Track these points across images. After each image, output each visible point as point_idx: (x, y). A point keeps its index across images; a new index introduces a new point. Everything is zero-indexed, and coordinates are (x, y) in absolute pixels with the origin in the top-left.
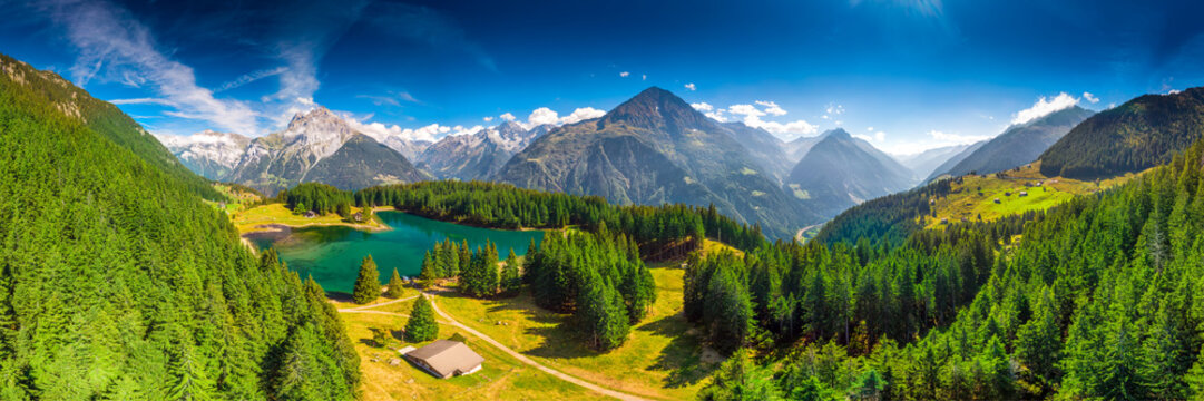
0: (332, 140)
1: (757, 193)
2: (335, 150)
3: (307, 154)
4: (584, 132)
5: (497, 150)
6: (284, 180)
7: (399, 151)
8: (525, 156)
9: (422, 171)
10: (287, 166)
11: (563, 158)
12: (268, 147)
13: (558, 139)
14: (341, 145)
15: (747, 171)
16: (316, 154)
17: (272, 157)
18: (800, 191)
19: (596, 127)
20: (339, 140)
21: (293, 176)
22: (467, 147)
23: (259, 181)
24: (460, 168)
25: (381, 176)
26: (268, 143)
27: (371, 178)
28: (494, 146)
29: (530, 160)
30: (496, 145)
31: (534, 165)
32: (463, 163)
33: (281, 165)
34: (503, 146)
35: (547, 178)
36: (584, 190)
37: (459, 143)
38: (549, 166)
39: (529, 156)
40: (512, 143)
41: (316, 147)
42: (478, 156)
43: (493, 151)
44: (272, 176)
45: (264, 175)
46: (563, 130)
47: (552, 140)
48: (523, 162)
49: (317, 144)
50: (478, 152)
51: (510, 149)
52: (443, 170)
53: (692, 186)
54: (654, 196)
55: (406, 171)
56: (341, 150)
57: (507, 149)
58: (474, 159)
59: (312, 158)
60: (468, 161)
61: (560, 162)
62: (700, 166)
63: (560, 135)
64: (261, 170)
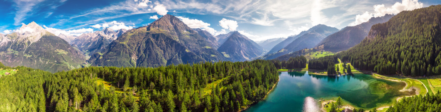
0: (37, 35)
1: (213, 56)
2: (39, 39)
3: (27, 41)
4: (142, 31)
5: (104, 39)
6: (17, 52)
7: (64, 39)
8: (118, 41)
9: (74, 47)
10: (19, 45)
11: (134, 42)
12: (11, 38)
13: (131, 34)
14: (41, 37)
15: (207, 47)
16: (31, 41)
17: (13, 42)
18: (226, 54)
19: (146, 29)
20: (40, 35)
21: (21, 50)
22: (91, 38)
23: (7, 52)
24: (89, 46)
25: (58, 50)
26: (11, 37)
27: (54, 51)
28: (102, 37)
29: (121, 43)
30: (103, 37)
31: (123, 45)
32: (90, 44)
33: (16, 45)
34: (106, 37)
35: (129, 50)
36: (146, 55)
37: (88, 36)
38: (129, 45)
39: (120, 41)
40: (109, 36)
41: (31, 38)
42: (96, 41)
43: (102, 39)
44: (12, 50)
45: (9, 50)
46: (133, 31)
47: (129, 35)
48: (118, 44)
49: (31, 37)
50: (96, 39)
51: (109, 39)
52: (82, 47)
53: (189, 53)
54: (174, 57)
55: (68, 47)
56: (41, 39)
57: (107, 38)
58: (94, 42)
59: (29, 42)
60: (92, 43)
61: (134, 44)
62: (190, 45)
63: (132, 33)
64: (8, 48)
